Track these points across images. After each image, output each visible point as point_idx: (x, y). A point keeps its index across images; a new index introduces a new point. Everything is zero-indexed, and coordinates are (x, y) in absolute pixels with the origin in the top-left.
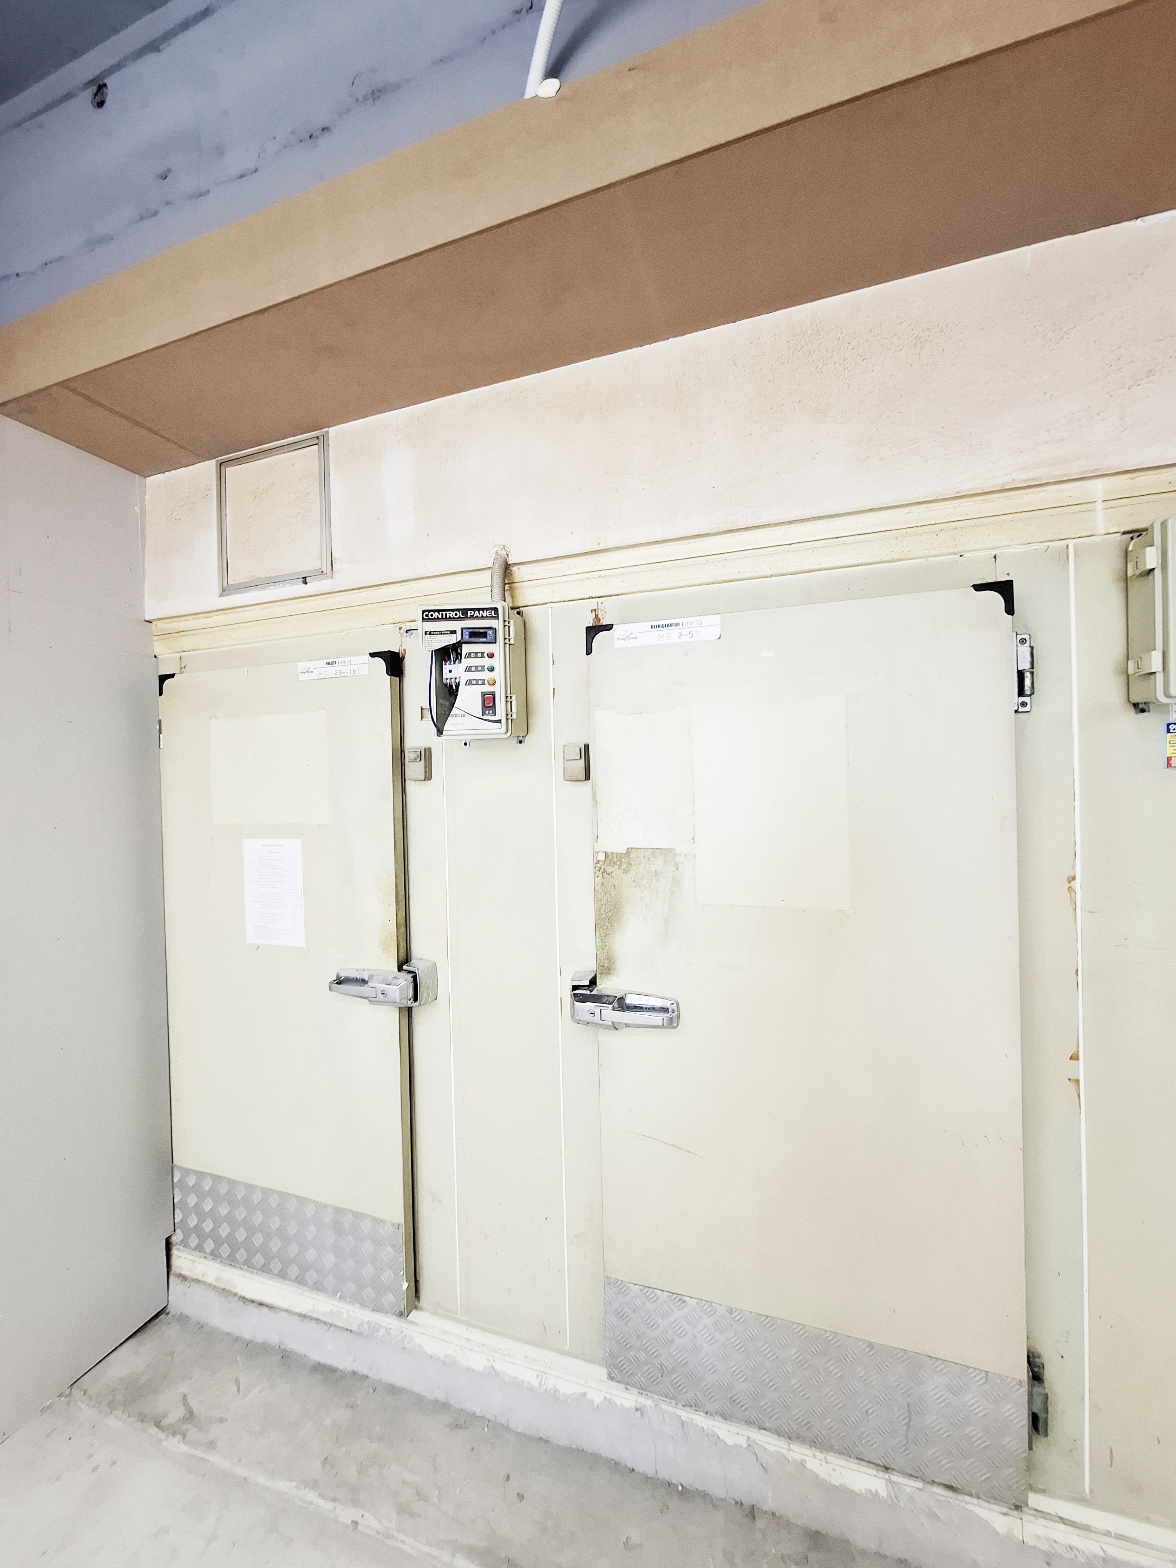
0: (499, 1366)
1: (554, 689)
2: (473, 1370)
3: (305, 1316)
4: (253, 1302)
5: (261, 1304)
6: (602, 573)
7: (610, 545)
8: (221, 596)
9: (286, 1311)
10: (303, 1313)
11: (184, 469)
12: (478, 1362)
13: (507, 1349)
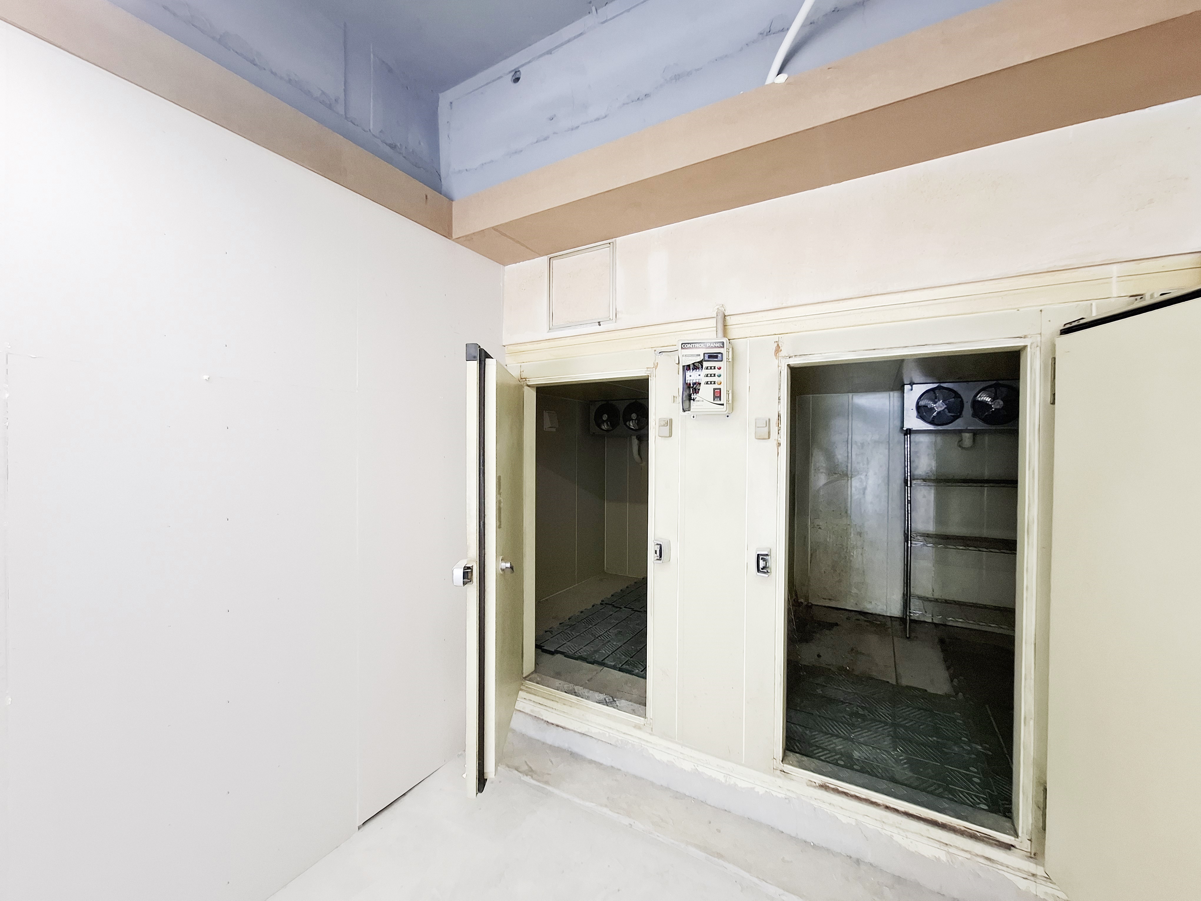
0: (700, 769)
1: (749, 387)
2: (685, 770)
3: (584, 734)
4: (553, 724)
5: (557, 726)
6: (783, 320)
7: (789, 305)
8: (548, 332)
9: (573, 730)
10: (583, 732)
11: (528, 261)
12: (687, 766)
13: (706, 760)
